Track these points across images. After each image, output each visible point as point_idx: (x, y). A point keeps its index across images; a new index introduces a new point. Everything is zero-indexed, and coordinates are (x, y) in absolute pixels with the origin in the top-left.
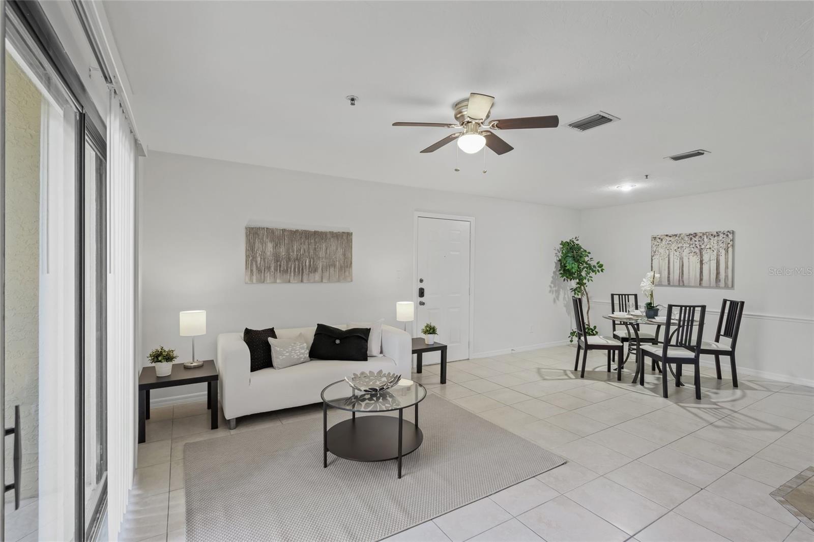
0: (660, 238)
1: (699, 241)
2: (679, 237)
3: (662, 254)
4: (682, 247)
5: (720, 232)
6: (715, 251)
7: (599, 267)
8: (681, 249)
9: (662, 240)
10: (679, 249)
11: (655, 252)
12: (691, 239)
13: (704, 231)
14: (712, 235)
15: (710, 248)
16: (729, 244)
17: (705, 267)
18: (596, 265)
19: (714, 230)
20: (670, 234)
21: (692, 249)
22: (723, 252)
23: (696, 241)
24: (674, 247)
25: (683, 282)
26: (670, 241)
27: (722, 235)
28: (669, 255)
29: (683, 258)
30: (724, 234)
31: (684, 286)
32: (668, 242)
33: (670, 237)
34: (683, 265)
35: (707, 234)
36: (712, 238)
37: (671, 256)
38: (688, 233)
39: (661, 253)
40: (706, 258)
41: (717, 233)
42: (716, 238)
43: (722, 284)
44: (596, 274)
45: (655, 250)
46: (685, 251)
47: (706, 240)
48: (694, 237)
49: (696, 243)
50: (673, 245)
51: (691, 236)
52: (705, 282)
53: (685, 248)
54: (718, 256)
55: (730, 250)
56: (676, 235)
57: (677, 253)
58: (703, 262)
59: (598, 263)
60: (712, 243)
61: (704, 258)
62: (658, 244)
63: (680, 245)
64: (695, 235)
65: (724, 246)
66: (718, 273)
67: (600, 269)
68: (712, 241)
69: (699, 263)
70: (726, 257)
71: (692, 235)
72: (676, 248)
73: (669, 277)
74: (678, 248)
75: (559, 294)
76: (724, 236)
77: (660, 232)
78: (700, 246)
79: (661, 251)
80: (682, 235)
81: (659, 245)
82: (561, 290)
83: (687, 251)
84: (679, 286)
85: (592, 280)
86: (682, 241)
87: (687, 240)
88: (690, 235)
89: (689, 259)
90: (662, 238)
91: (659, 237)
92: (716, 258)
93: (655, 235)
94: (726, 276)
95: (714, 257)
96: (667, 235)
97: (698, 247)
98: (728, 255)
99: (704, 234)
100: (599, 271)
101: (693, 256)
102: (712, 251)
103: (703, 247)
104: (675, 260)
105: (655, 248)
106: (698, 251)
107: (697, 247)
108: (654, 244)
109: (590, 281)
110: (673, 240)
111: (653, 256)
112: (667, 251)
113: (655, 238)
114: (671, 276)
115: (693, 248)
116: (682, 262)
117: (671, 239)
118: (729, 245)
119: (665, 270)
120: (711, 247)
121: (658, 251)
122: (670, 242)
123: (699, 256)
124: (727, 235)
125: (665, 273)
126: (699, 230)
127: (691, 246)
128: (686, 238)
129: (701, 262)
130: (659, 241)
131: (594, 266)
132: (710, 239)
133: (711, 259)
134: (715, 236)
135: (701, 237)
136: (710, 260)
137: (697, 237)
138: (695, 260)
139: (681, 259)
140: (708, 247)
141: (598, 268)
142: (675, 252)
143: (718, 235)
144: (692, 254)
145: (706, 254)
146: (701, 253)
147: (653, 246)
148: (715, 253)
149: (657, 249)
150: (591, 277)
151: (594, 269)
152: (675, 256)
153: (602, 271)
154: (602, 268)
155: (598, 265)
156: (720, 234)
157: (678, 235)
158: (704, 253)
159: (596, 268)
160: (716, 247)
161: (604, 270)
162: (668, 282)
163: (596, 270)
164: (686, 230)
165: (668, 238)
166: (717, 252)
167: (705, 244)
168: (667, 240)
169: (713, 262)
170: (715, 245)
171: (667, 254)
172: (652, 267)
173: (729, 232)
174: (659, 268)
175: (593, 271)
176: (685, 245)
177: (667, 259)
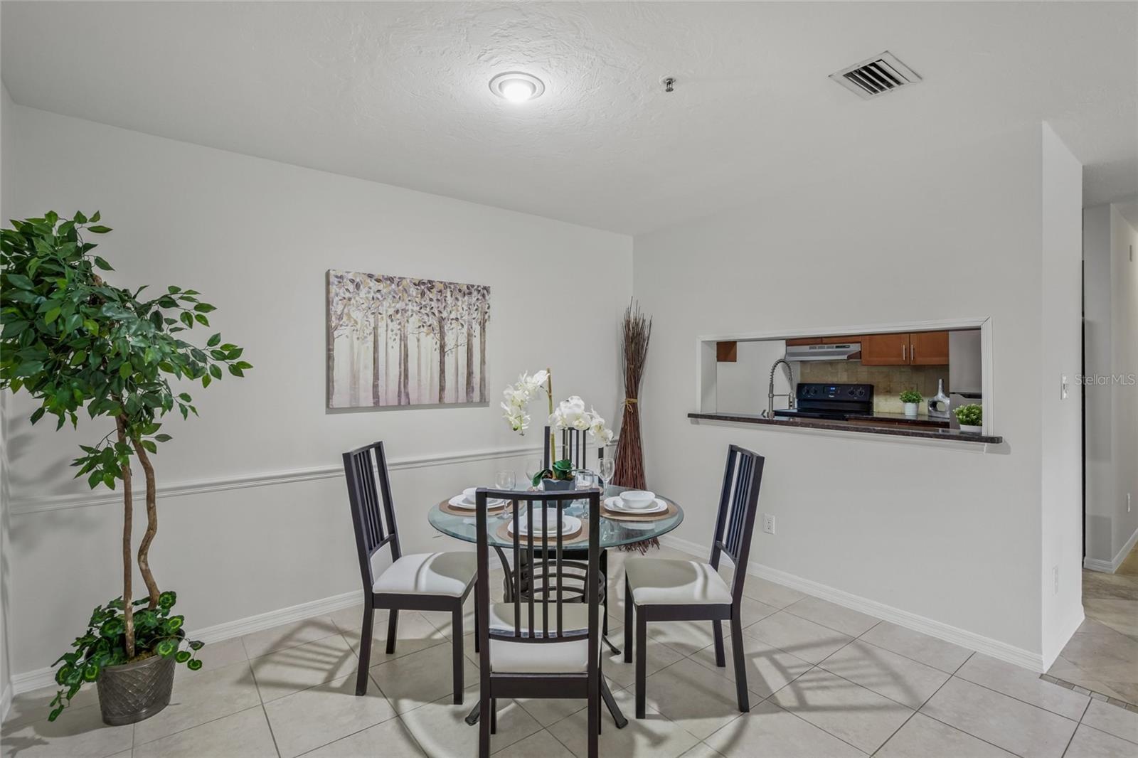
0: (352, 281)
1: (438, 300)
2: (398, 285)
3: (358, 327)
4: (405, 311)
5: (473, 286)
6: (466, 327)
7: (220, 356)
8: (402, 315)
9: (358, 286)
10: (399, 316)
11: (340, 318)
12: (423, 294)
13: (446, 280)
14: (460, 291)
15: (457, 319)
16: (486, 313)
17: (449, 360)
18: (201, 345)
19: (463, 281)
20: (377, 274)
21: (425, 317)
22: (477, 328)
23: (431, 300)
24: (387, 307)
25: (407, 395)
26: (379, 291)
27: (475, 293)
28: (375, 328)
29: (406, 338)
30: (479, 291)
31: (408, 406)
32: (372, 294)
33: (378, 281)
34: (406, 356)
35: (452, 287)
36: (459, 296)
37: (381, 331)
38: (418, 277)
39: (356, 322)
40: (450, 340)
41: (468, 288)
42: (466, 298)
43: (476, 396)
44: (206, 382)
45: (339, 313)
46: (411, 320)
47: (449, 300)
48: (430, 289)
49: (433, 304)
50: (384, 303)
51: (423, 287)
52: (449, 396)
53: (410, 313)
54: (470, 335)
55: (487, 324)
56: (391, 280)
57: (394, 326)
58: (446, 350)
59: (214, 341)
60: (460, 309)
61: (446, 339)
62: (347, 295)
63: (400, 305)
64: (431, 285)
65: (479, 316)
66: (470, 374)
67: (224, 366)
68: (459, 303)
69: (438, 351)
70: (483, 340)
71: (424, 283)
72: (391, 311)
73: (375, 386)
74: (397, 312)
76: (480, 298)
77: (353, 264)
78: (440, 312)
79: (357, 315)
80: (404, 282)
81: (350, 299)
83: (415, 321)
84: (399, 407)
86: (406, 295)
87: (414, 294)
88: (421, 283)
89: (418, 340)
90: (358, 280)
91: (350, 276)
92: (466, 341)
93: (339, 269)
94: (482, 379)
95: (463, 340)
96: (370, 276)
97: (436, 313)
98: (484, 335)
99: (446, 286)
100: (217, 373)
101: (427, 334)
102: (460, 327)
103: (445, 315)
104: (391, 343)
105: (339, 308)
106: (435, 324)
107: (434, 314)
108: (337, 295)
109: (189, 410)
110: (384, 291)
111: (335, 329)
112: (372, 319)
113: (341, 277)
114: (381, 383)
115: (427, 315)
116: (406, 346)
117: (380, 286)
118: (486, 317)
119: (365, 367)
120: (459, 317)
121: (349, 315)
122: (378, 295)
123: (438, 336)
124: (483, 296)
125: (367, 377)
126: (438, 276)
127: (422, 310)
128: (413, 291)
129: (442, 347)
130: (351, 287)
131: (195, 352)
132: (457, 299)
133: (459, 344)
134: (464, 294)
135: (440, 291)
136: (458, 346)
137: (434, 291)
138: (430, 343)
139: (404, 339)
140: (453, 316)
141: (211, 361)
142: (389, 321)
143: (470, 293)
144: (425, 329)
145: (450, 332)
146: (441, 327)
147: (336, 299)
148: (465, 330)
149: (346, 310)
150: (185, 397)
151: (201, 364)
152: (389, 331)
153: (237, 370)
154: (235, 361)
155: (218, 347)
156: (473, 290)
157: (396, 280)
158: (446, 328)
159: (205, 361)
160: (466, 318)
161: (250, 366)
162: (374, 398)
163: (208, 367)
164: (413, 271)
165: (372, 283)
166: (468, 329)
167: (448, 309)
168: (370, 288)
169: (463, 351)
170: (465, 313)
171: (373, 325)
172: (330, 358)
173: (485, 288)
174: (352, 364)
175: (194, 373)
176: (410, 307)
177: (371, 338)
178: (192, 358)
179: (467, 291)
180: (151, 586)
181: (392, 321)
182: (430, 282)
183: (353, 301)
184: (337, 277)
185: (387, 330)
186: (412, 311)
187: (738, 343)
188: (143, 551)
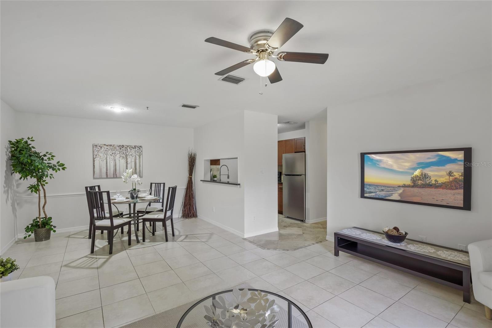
0: (100, 146)
1: (125, 150)
2: (113, 147)
3: (101, 158)
4: (115, 153)
5: (136, 146)
6: (134, 157)
7: (59, 166)
9: (101, 147)
10: (113, 155)
11: (96, 156)
12: (121, 149)
13: (128, 145)
14: (132, 147)
15: (131, 155)
17: (129, 165)
18: (55, 164)
19: (133, 144)
20: (107, 144)
21: (122, 155)
22: (138, 157)
23: (123, 150)
25: (116, 175)
26: (107, 148)
27: (137, 148)
29: (116, 160)
30: (138, 147)
31: (116, 177)
33: (107, 146)
34: (116, 165)
35: (130, 146)
36: (132, 149)
37: (108, 159)
38: (119, 144)
39: (101, 157)
40: (129, 160)
42: (134, 149)
44: (56, 171)
45: (96, 154)
46: (117, 155)
47: (129, 150)
48: (122, 147)
49: (124, 151)
50: (109, 151)
54: (135, 160)
55: (141, 156)
56: (111, 145)
57: (112, 157)
58: (128, 163)
59: (58, 162)
60: (132, 152)
61: (128, 160)
62: (98, 150)
63: (114, 152)
64: (123, 146)
65: (138, 154)
67: (60, 168)
68: (132, 151)
69: (125, 163)
70: (140, 160)
71: (121, 146)
72: (111, 153)
73: (107, 173)
74: (113, 153)
75: (8, 194)
76: (139, 149)
77: (100, 142)
78: (126, 153)
79: (101, 155)
80: (115, 146)
81: (99, 151)
82: (9, 189)
83: (118, 156)
84: (114, 178)
85: (53, 177)
86: (115, 149)
87: (118, 149)
88: (120, 146)
89: (119, 161)
90: (101, 146)
91: (99, 145)
93: (96, 143)
95: (133, 160)
96: (105, 145)
97: (125, 154)
99: (128, 146)
100: (59, 169)
101: (122, 159)
102: (132, 157)
103: (127, 154)
104: (111, 161)
105: (96, 153)
106: (124, 156)
107: (124, 154)
108: (95, 150)
111: (95, 158)
112: (105, 156)
113: (97, 145)
114: (108, 171)
115: (122, 154)
116: (115, 162)
117: (108, 147)
118: (141, 154)
119: (104, 168)
121: (99, 155)
122: (107, 149)
123: (125, 159)
124: (140, 148)
125: (104, 170)
126: (125, 143)
127: (120, 153)
128: (118, 148)
129: (127, 162)
130: (99, 148)
131: (54, 165)
132: (131, 150)
134: (133, 148)
135: (126, 148)
136: (132, 162)
137: (124, 148)
138: (123, 161)
139: (115, 160)
140: (130, 154)
141: (58, 167)
142: (110, 156)
143: (135, 148)
144: (121, 158)
145: (129, 158)
146: (126, 157)
147: (95, 151)
149: (98, 154)
150: (51, 175)
151: (55, 168)
152: (111, 159)
153: (63, 169)
154: (63, 167)
155: (59, 164)
156: (136, 147)
157: (112, 146)
158: (128, 157)
159: (56, 167)
160: (134, 154)
161: (66, 168)
162: (106, 175)
163: (57, 168)
164: (117, 143)
165: (106, 147)
167: (129, 152)
168: (105, 148)
169: (133, 164)
170: (134, 153)
171: (106, 157)
172: (94, 166)
173: (140, 146)
174: (100, 166)
175: (54, 170)
176: (117, 152)
177: (105, 160)
178: (53, 166)
179: (134, 147)
180: (45, 215)
181: (111, 156)
182: (123, 145)
183: (100, 151)
184: (95, 145)
185: (110, 158)
186: (117, 153)
187: (220, 160)
188: (44, 207)
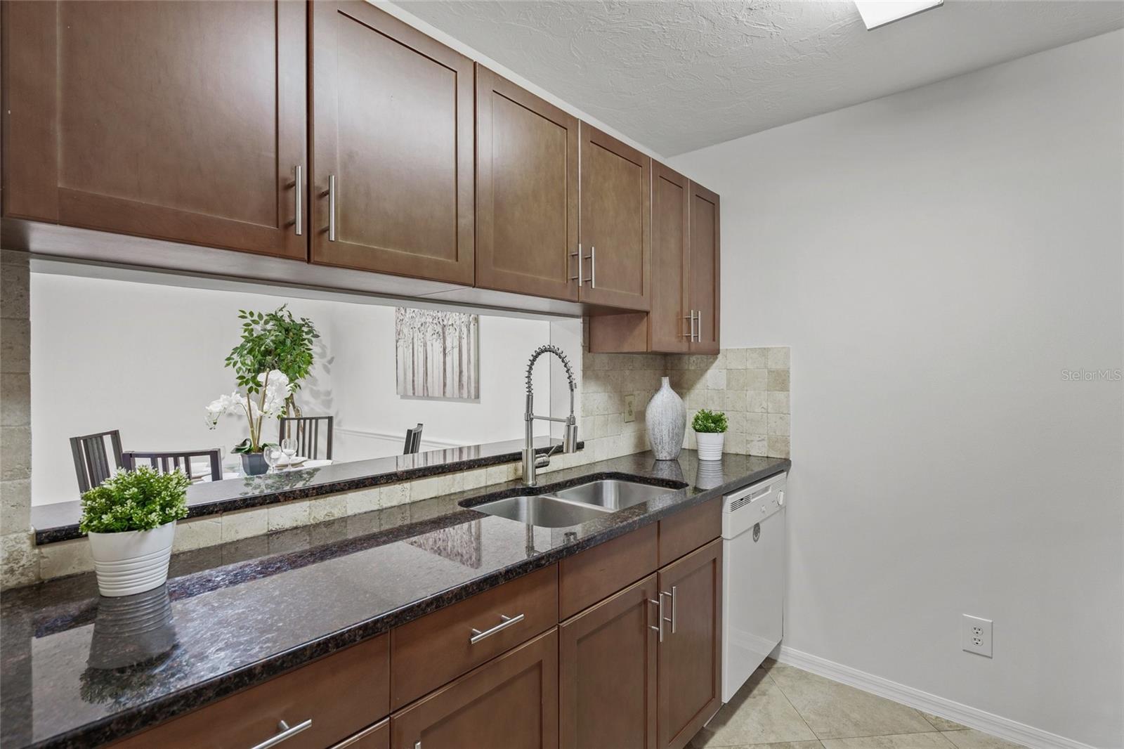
3: (406, 338)
4: (425, 323)
6: (458, 331)
8: (424, 327)
9: (405, 311)
11: (399, 335)
15: (452, 325)
17: (448, 359)
21: (435, 326)
22: (465, 330)
24: (417, 323)
25: (427, 389)
26: (413, 312)
28: (413, 339)
29: (426, 344)
31: (428, 397)
34: (427, 358)
37: (415, 341)
39: (405, 335)
40: (449, 343)
43: (465, 392)
45: (399, 331)
49: (439, 316)
50: (416, 320)
52: (448, 389)
53: (428, 325)
54: (460, 338)
57: (421, 335)
58: (447, 351)
61: (447, 342)
62: (402, 317)
63: (422, 320)
66: (461, 372)
69: (442, 352)
70: (469, 340)
72: (419, 326)
73: (413, 381)
74: (421, 325)
79: (406, 331)
81: (402, 320)
83: (430, 330)
84: (424, 397)
86: (425, 312)
87: (429, 310)
89: (432, 345)
92: (458, 343)
94: (469, 378)
95: (456, 343)
97: (441, 322)
98: (469, 337)
101: (436, 341)
102: (454, 331)
103: (445, 323)
104: (420, 348)
105: (399, 327)
106: (440, 330)
108: (398, 318)
110: (415, 312)
111: (398, 341)
112: (410, 333)
114: (416, 379)
115: (436, 324)
116: (426, 351)
119: (409, 367)
120: (454, 323)
121: (402, 331)
122: (413, 315)
123: (442, 341)
125: (410, 374)
127: (434, 322)
129: (444, 350)
130: (402, 313)
133: (454, 345)
136: (453, 347)
138: (438, 346)
139: (425, 346)
140: (450, 323)
142: (419, 333)
144: (436, 336)
145: (449, 336)
146: (444, 333)
147: (398, 322)
148: (457, 334)
152: (419, 341)
158: (446, 333)
160: (458, 323)
162: (413, 389)
166: (460, 333)
167: (447, 318)
168: (410, 310)
169: (456, 351)
170: (458, 319)
171: (411, 336)
174: (404, 365)
176: (428, 320)
177: (411, 347)
183: (404, 321)
186: (429, 323)
